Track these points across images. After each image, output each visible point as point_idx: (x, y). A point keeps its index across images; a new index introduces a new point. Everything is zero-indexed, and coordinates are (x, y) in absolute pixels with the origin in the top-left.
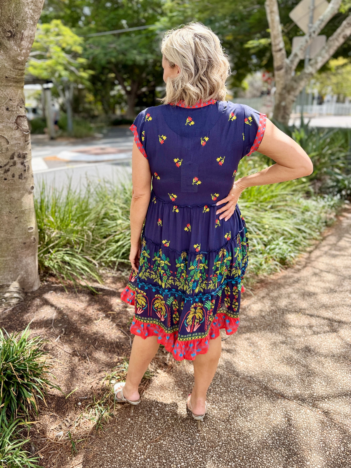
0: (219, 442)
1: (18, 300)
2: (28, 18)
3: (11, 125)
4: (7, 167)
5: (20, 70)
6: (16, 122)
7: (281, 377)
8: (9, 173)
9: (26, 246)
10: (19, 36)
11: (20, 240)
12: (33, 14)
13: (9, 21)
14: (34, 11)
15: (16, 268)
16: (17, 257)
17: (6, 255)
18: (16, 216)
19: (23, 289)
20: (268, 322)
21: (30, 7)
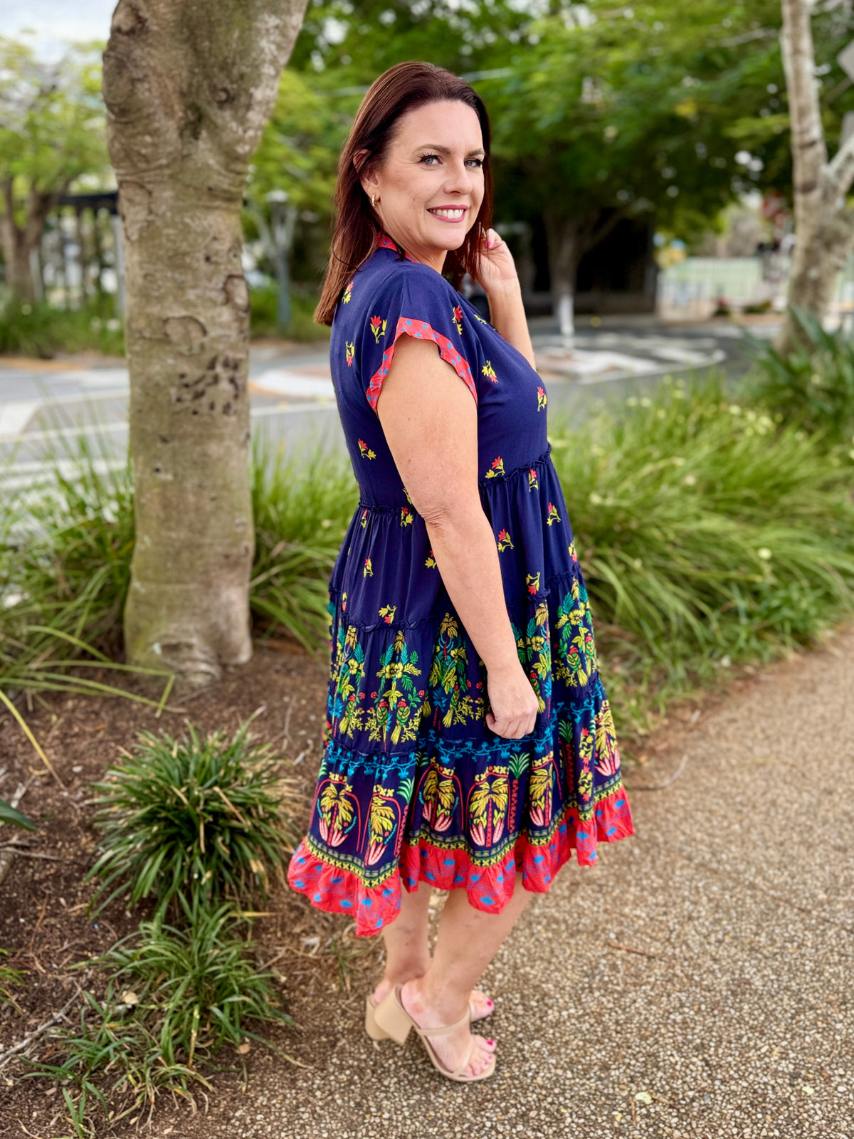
0: (649, 977)
1: (209, 678)
2: (264, 61)
3: (213, 295)
4: (200, 387)
5: (239, 173)
6: (224, 289)
7: (785, 867)
8: (205, 401)
9: (230, 562)
10: (243, 100)
11: (219, 549)
12: (276, 53)
13: (225, 67)
14: (279, 47)
15: (207, 610)
16: (208, 585)
17: (187, 578)
18: (213, 494)
19: (219, 656)
20: (760, 761)
21: (272, 38)
